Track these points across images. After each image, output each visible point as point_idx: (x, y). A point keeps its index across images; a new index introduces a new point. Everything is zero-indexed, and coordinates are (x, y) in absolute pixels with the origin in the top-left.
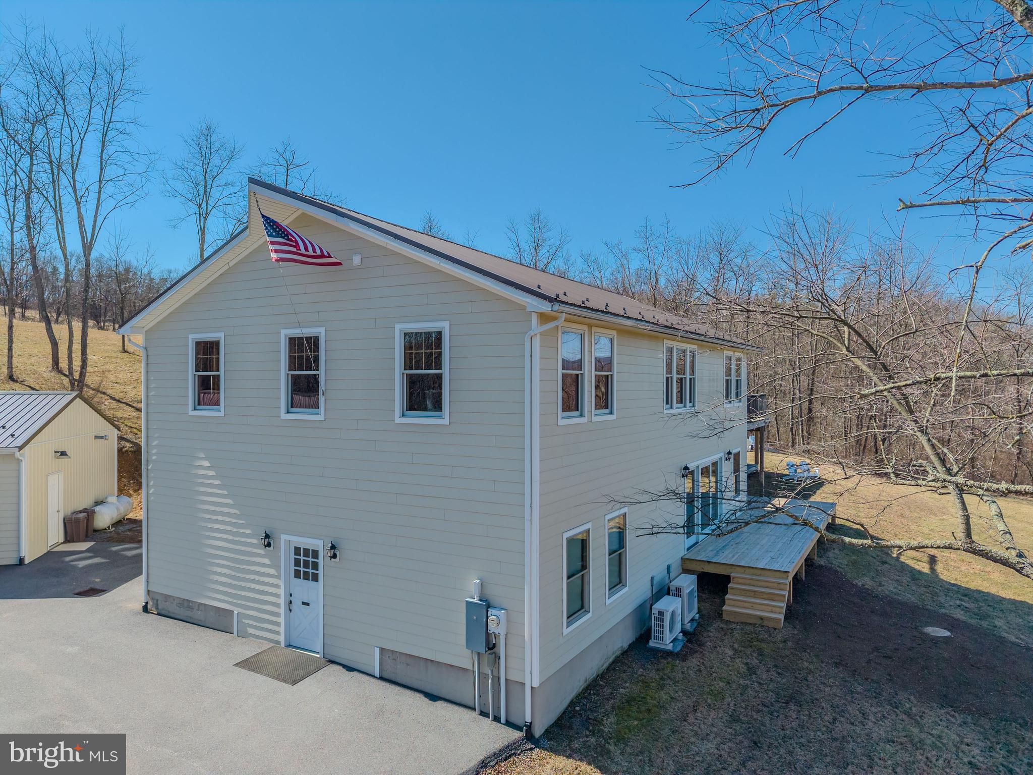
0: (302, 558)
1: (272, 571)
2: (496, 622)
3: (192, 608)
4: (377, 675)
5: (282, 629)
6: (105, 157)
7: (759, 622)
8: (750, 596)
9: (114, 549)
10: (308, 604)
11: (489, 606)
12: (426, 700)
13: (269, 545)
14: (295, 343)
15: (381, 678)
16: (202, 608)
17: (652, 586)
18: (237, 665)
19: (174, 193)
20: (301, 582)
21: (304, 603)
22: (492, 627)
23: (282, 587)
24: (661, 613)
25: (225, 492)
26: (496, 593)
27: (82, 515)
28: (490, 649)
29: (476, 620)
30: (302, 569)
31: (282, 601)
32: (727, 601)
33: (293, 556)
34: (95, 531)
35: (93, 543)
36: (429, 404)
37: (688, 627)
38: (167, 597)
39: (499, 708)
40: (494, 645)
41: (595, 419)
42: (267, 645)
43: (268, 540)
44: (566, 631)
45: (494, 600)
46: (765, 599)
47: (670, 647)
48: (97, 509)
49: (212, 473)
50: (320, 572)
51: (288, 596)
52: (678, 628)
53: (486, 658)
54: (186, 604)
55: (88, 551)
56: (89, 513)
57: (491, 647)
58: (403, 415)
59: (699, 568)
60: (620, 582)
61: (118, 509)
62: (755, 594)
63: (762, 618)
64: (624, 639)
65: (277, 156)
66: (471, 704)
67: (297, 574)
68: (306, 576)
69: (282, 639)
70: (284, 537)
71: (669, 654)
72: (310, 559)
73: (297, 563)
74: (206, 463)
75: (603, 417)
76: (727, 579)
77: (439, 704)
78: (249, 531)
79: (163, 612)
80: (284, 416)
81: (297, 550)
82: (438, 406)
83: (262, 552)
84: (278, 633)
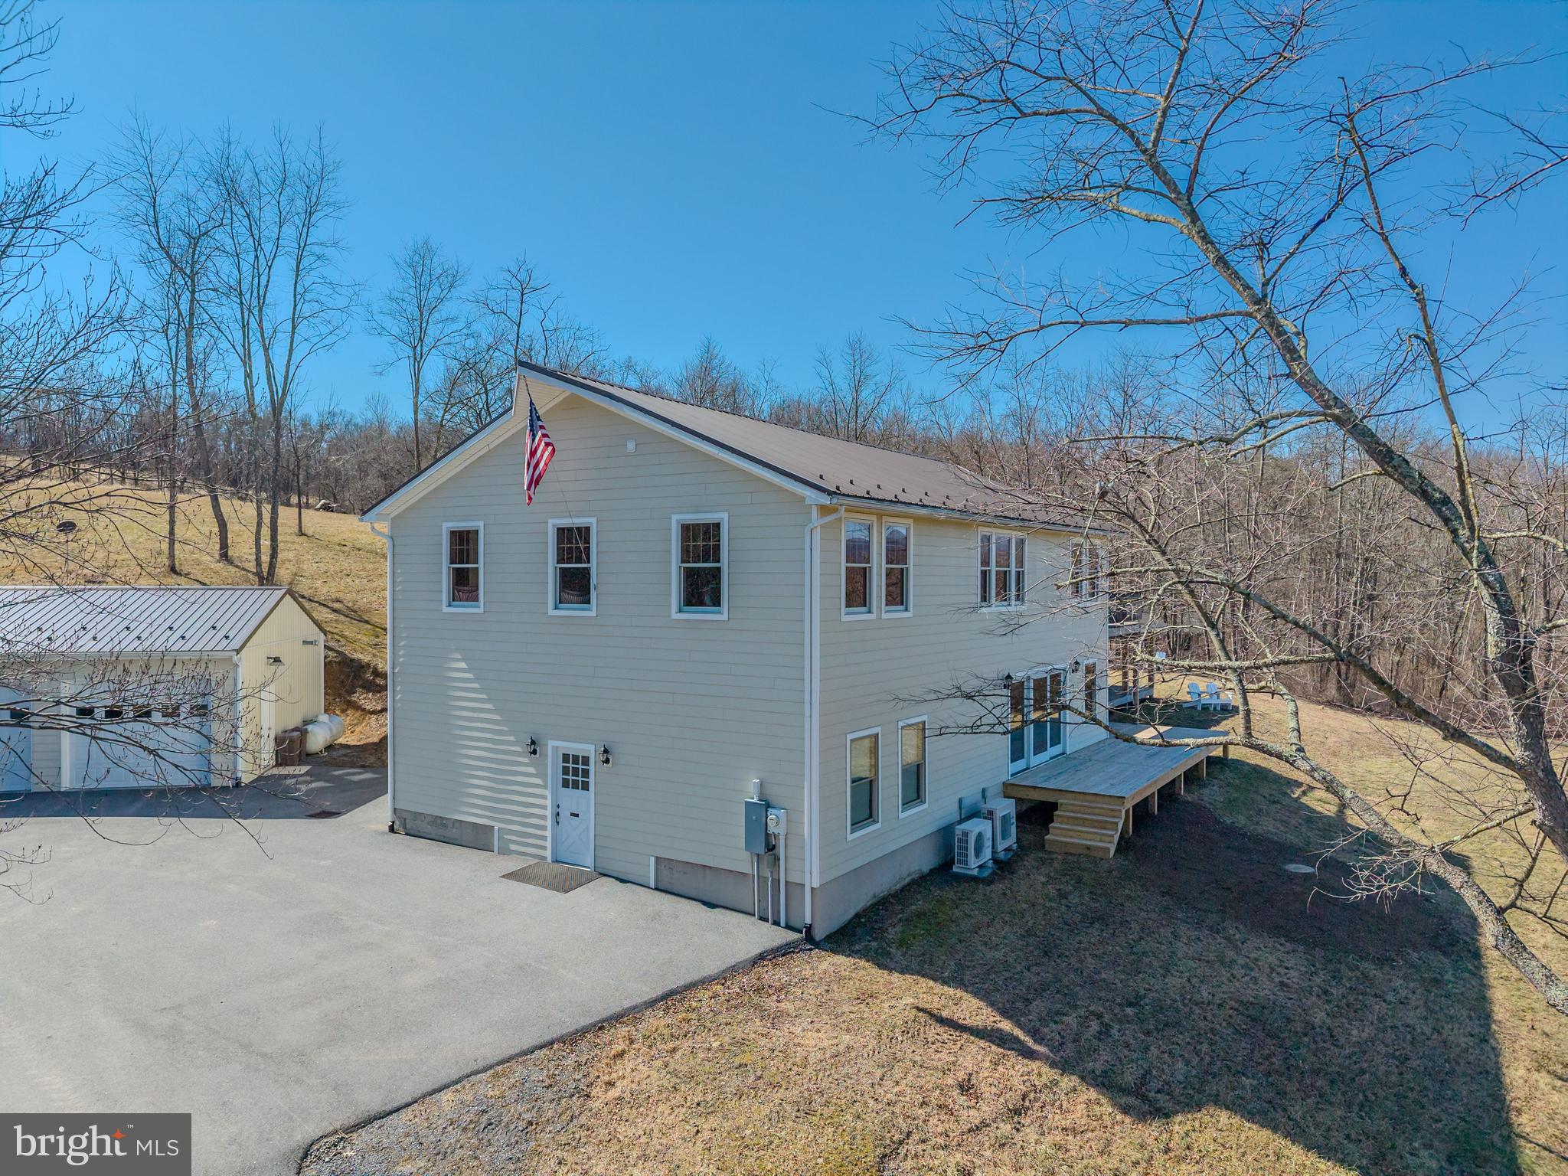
0: (571, 765)
1: (538, 781)
2: (776, 822)
3: (445, 826)
4: (652, 884)
5: (549, 844)
6: (300, 290)
7: (1085, 852)
8: (1078, 825)
9: (337, 773)
10: (577, 815)
11: (768, 806)
12: (705, 907)
13: (534, 752)
14: (563, 534)
15: (657, 889)
16: (457, 825)
17: (960, 808)
18: (503, 876)
19: (380, 331)
20: (570, 791)
21: (572, 815)
22: (772, 828)
23: (549, 797)
24: (965, 834)
25: (484, 696)
26: (774, 793)
27: (296, 734)
28: (769, 850)
29: (756, 820)
30: (571, 778)
31: (549, 813)
32: (1051, 830)
33: (561, 764)
34: (308, 755)
35: (308, 768)
36: (707, 599)
37: (1002, 856)
38: (416, 815)
39: (779, 912)
40: (774, 846)
41: (885, 616)
42: (532, 861)
43: (534, 746)
44: (850, 837)
45: (772, 801)
46: (1095, 827)
47: (975, 872)
48: (310, 728)
49: (470, 676)
50: (591, 780)
51: (555, 807)
52: (987, 854)
53: (767, 858)
54: (439, 821)
55: (307, 774)
56: (302, 731)
57: (771, 848)
58: (680, 611)
59: (1022, 795)
60: (918, 798)
61: (331, 730)
62: (1084, 822)
63: (1088, 848)
64: (923, 861)
65: (509, 277)
66: (750, 910)
67: (565, 784)
68: (575, 785)
69: (548, 854)
70: (551, 744)
71: (974, 879)
72: (580, 767)
73: (566, 771)
74: (463, 665)
75: (896, 614)
76: (1054, 806)
77: (717, 910)
78: (512, 738)
79: (412, 832)
80: (552, 612)
81: (566, 758)
82: (717, 602)
83: (526, 760)
84: (544, 848)
